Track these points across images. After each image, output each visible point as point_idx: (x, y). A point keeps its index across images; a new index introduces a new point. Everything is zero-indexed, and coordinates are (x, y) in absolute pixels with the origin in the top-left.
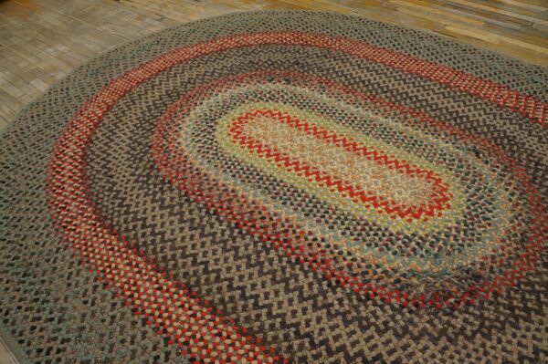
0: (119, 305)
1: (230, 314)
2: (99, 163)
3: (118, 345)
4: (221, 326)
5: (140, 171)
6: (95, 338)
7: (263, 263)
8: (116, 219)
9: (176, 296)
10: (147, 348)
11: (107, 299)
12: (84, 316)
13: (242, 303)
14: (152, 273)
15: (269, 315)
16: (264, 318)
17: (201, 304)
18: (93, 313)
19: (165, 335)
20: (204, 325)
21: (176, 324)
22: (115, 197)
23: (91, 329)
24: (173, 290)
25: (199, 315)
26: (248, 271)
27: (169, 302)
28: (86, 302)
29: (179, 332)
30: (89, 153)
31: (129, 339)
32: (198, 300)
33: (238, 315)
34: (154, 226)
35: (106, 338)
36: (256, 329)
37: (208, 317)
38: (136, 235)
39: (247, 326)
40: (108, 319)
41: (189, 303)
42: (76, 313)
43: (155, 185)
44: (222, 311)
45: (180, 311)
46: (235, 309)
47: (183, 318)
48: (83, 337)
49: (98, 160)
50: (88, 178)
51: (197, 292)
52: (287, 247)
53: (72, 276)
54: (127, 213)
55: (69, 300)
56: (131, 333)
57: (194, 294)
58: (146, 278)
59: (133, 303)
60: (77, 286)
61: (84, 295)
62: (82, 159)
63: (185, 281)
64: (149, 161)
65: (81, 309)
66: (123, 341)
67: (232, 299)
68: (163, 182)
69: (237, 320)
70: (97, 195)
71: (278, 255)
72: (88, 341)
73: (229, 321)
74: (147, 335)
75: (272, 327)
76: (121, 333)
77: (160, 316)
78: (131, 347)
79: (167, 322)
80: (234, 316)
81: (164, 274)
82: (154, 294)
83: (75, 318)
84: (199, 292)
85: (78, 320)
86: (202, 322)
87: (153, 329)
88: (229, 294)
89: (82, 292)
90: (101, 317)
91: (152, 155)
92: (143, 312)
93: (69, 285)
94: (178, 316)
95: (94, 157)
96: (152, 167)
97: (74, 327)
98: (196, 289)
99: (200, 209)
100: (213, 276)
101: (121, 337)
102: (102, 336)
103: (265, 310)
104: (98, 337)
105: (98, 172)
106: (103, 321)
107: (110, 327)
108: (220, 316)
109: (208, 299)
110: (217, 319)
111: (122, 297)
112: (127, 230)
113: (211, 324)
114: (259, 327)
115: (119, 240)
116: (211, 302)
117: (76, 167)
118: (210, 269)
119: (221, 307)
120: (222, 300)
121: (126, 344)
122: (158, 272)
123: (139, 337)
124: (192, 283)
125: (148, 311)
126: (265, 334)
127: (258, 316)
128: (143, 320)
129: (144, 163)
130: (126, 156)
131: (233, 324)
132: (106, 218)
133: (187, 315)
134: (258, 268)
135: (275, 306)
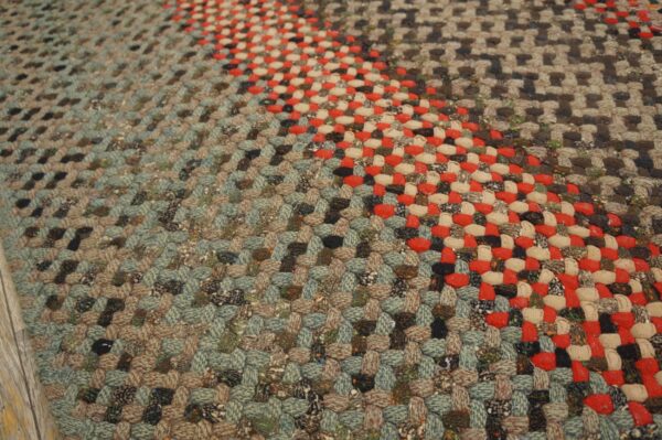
0: (200, 56)
1: (459, 98)
3: (171, 119)
4: (432, 117)
6: (127, 102)
7: (548, 26)
9: (330, 55)
10: (235, 131)
11: (179, 45)
12: (122, 67)
13: (493, 82)
14: (288, 17)
15: (564, 113)
16: (549, 117)
17: (388, 71)
18: (142, 65)
19: (285, 115)
20: (389, 109)
21: (317, 99)
23: (127, 88)
24: (327, 44)
25: (378, 90)
26: (512, 33)
27: (312, 62)
28: (135, 48)
29: (322, 114)
31: (199, 112)
32: (381, 64)
33: (479, 101)
35: (153, 103)
36: (526, 135)
37: (404, 96)
39: (503, 126)
40: (168, 75)
41: (358, 68)
42: (109, 62)
44: (440, 90)
45: (335, 78)
46: (471, 91)
47: (339, 91)
48: (105, 100)
51: (381, 54)
52: (606, 9)
53: (127, 12)
55: (106, 43)
56: (208, 101)
57: (373, 54)
58: (270, 22)
59: (231, 56)
60: (129, 25)
61: (137, 37)
63: (358, 33)
65: (123, 54)
66: (184, 114)
67: (467, 73)
69: (476, 113)
71: (584, 19)
72: (112, 107)
73: (454, 111)
74: (242, 110)
75: (571, 139)
76: (187, 99)
77: (285, 83)
78: (200, 126)
79: (298, 95)
80: (469, 103)
81: (314, 20)
82: (282, 48)
83: (104, 68)
84: (389, 52)
85: (109, 71)
86: (383, 103)
87: (262, 103)
88: (462, 64)
89: (134, 34)
90: (156, 70)
92: (248, 71)
93: (115, 23)
94: (326, 89)
97: (96, 82)
98: (382, 48)
100: (424, 32)
101: (184, 106)
102: (144, 100)
103: (552, 105)
104: (134, 102)
106: (157, 77)
107: (166, 88)
108: (431, 98)
109: (408, 65)
110: (425, 103)
111: (212, 46)
113: (408, 110)
114: (536, 135)
116: (413, 73)
118: (419, 20)
119: (438, 83)
120: (441, 72)
121: (190, 119)
122: (300, 16)
123: (223, 110)
124: (372, 38)
125: (260, 72)
126: (552, 149)
127: (534, 114)
128: (244, 84)
131: (466, 118)
133: (348, 87)
134: (535, 31)
135: (580, 100)
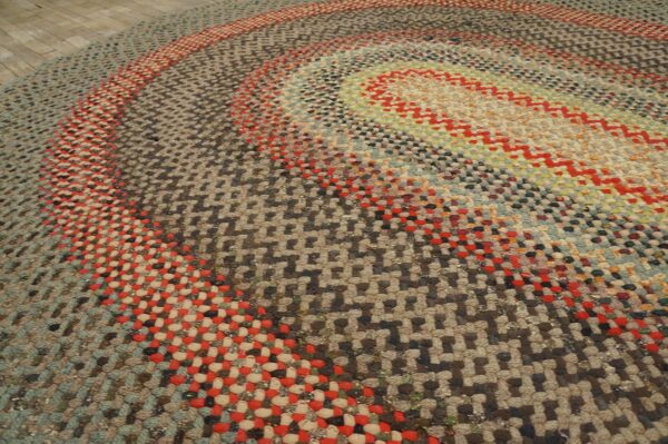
0: (120, 339)
1: (365, 377)
2: (140, 123)
3: (98, 421)
4: (341, 402)
5: (205, 133)
6: (51, 399)
7: (437, 280)
8: (149, 196)
9: (243, 332)
10: (162, 434)
11: (99, 323)
12: (43, 352)
13: (392, 355)
14: (200, 285)
15: (456, 384)
16: (444, 391)
17: (298, 351)
18: (63, 349)
19: (207, 411)
20: (302, 397)
21: (237, 389)
22: (156, 166)
23: (50, 382)
24: (239, 319)
25: (291, 373)
26: (405, 293)
27: (228, 342)
28: (54, 328)
29: (242, 407)
30: (128, 110)
31: (125, 411)
32: (291, 341)
33: (382, 379)
34: (217, 209)
35: (77, 402)
36: (426, 415)
37: (313, 379)
38: (180, 221)
39: (404, 406)
40: (91, 364)
41: (271, 347)
42: (30, 346)
43: (229, 152)
44: (346, 369)
45: (250, 362)
46: (374, 367)
47: (255, 377)
48: (27, 398)
49: (140, 120)
50: (118, 140)
51: (291, 328)
52: (484, 256)
53: (44, 279)
54: (172, 187)
55: (24, 320)
56: (133, 397)
57: (284, 329)
58: (185, 292)
59: (150, 337)
60: (46, 296)
61: (56, 314)
62: (115, 118)
63: (266, 303)
64: (224, 122)
65: (43, 338)
66: (111, 414)
67: (369, 346)
68: (244, 148)
69: (380, 392)
70: (125, 162)
71: (467, 269)
72: (35, 406)
73: (361, 392)
74: (166, 407)
75: (465, 413)
76: (111, 396)
77: (204, 369)
78: (126, 429)
79: (218, 384)
80: (373, 382)
81: (226, 287)
82: (198, 324)
83: (24, 355)
84: (297, 326)
85: (29, 360)
86: (297, 389)
87: (184, 396)
88: (363, 335)
89: (53, 308)
90: (77, 359)
91: (230, 114)
92: (168, 356)
93: (33, 294)
94: (244, 372)
95: (134, 115)
96: (227, 129)
97: (16, 373)
98: (291, 321)
99: (307, 188)
100: (328, 297)
101: (108, 405)
102: (68, 397)
103: (446, 375)
104: (58, 400)
105: (136, 133)
106: (80, 366)
107: (90, 380)
108: (339, 379)
109: (315, 341)
110: (334, 386)
111: (131, 324)
112: (166, 212)
113: (319, 396)
114: (433, 412)
115: (148, 226)
116: (321, 349)
117: (102, 126)
118: (323, 284)
119: (343, 361)
120: (346, 347)
121: (116, 420)
122: (213, 284)
123: (149, 407)
124: (282, 309)
125: (180, 356)
126: (449, 427)
127: (431, 388)
128: (165, 372)
129: (215, 124)
130: (186, 115)
131: (372, 400)
132: (132, 193)
133: (264, 372)
134: (425, 289)
135: (470, 367)
